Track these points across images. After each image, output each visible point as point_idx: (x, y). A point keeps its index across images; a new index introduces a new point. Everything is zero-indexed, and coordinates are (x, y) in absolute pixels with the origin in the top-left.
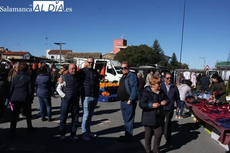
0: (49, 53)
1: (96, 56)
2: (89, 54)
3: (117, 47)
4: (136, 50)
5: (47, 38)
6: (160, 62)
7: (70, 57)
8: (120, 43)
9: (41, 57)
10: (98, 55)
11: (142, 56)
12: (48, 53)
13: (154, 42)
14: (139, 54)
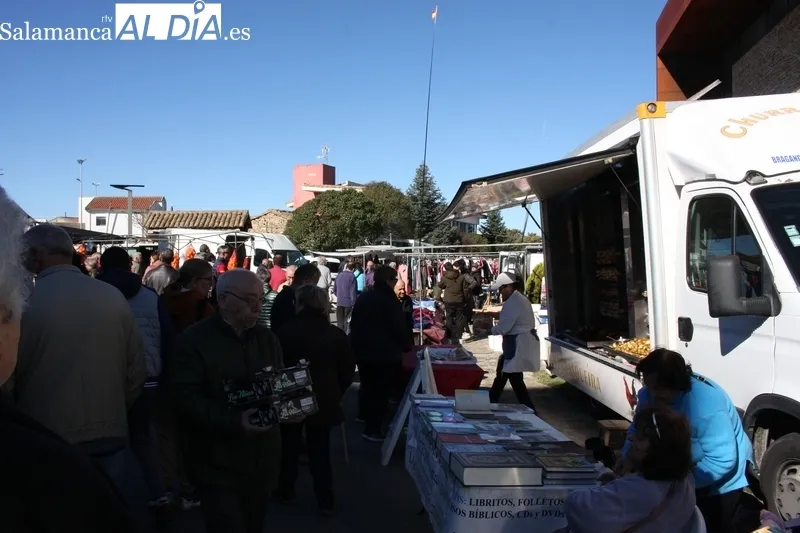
0: (91, 208)
1: (232, 219)
2: (214, 215)
3: (305, 188)
4: (346, 200)
5: (81, 162)
6: (436, 231)
7: (158, 223)
8: (314, 175)
9: (60, 221)
10: (238, 217)
11: (364, 218)
12: (87, 209)
13: (418, 172)
14: (356, 212)
